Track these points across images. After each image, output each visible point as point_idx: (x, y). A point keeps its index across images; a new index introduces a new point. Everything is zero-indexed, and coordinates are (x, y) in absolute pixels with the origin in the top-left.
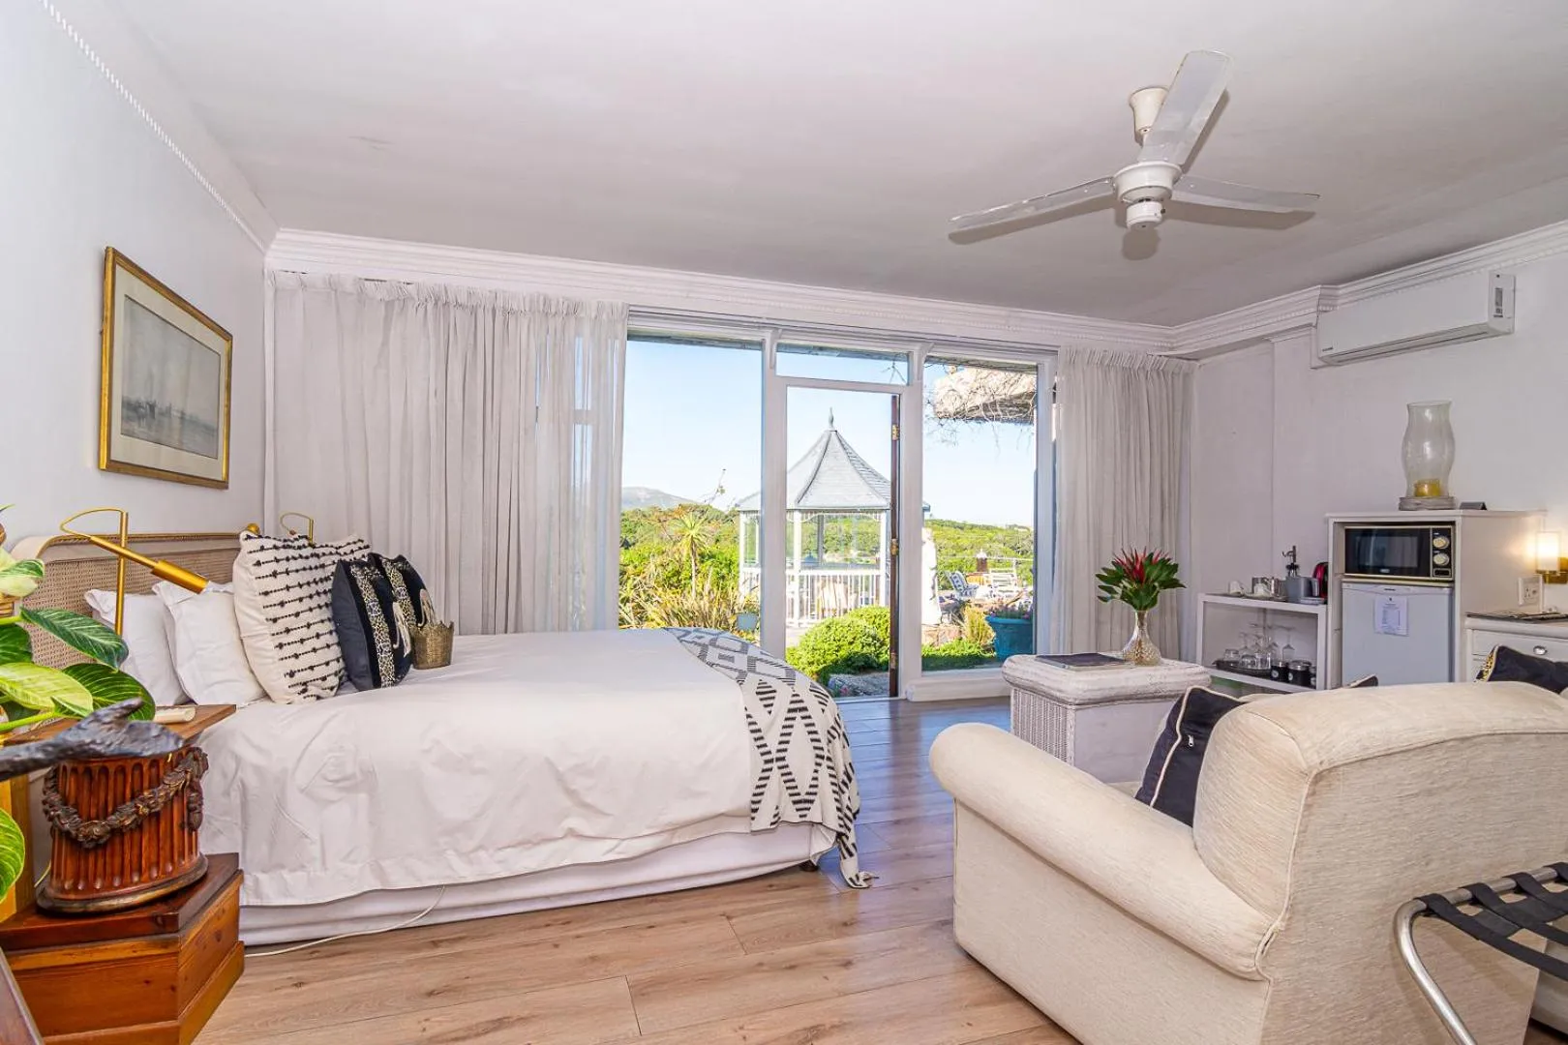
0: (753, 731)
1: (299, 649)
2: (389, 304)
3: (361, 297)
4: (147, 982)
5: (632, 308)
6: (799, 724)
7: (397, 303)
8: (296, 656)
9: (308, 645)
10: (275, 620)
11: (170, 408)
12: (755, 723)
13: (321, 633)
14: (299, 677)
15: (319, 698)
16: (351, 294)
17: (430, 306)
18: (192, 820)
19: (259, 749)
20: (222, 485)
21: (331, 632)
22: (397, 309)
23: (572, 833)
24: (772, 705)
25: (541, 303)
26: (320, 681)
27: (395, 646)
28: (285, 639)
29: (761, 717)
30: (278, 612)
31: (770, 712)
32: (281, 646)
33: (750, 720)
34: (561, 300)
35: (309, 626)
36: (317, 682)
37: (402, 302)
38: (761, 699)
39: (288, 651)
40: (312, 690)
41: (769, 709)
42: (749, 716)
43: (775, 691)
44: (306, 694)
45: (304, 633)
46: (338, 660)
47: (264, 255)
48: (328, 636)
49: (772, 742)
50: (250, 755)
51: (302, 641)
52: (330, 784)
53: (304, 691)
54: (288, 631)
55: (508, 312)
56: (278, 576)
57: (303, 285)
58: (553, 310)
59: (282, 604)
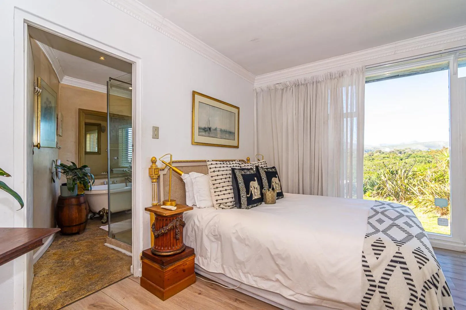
0: (363, 266)
1: (220, 193)
2: (283, 90)
3: (276, 89)
4: (160, 277)
5: (367, 67)
6: (398, 271)
7: (285, 88)
8: (219, 195)
9: (223, 193)
10: (214, 184)
11: (216, 128)
12: (366, 262)
13: (227, 189)
14: (219, 202)
15: (223, 208)
16: (273, 89)
17: (294, 87)
18: (176, 237)
19: (199, 221)
20: (237, 147)
21: (231, 189)
22: (285, 91)
23: (277, 280)
24: (380, 254)
25: (329, 76)
26: (225, 204)
27: (248, 196)
28: (216, 190)
29: (371, 260)
30: (215, 182)
31: (377, 258)
32: (215, 192)
33: (364, 259)
34: (336, 72)
35: (223, 187)
36: (224, 204)
37: (286, 88)
38: (373, 249)
39: (217, 194)
40: (222, 206)
41: (377, 256)
42: (364, 257)
43: (385, 247)
44: (220, 207)
45: (221, 189)
46: (232, 198)
47: (253, 85)
48: (230, 190)
49: (377, 275)
50: (197, 222)
51: (221, 191)
52: (212, 236)
53: (219, 206)
54: (217, 188)
55: (317, 82)
56: (215, 172)
57: (262, 90)
58: (334, 77)
59: (216, 180)
